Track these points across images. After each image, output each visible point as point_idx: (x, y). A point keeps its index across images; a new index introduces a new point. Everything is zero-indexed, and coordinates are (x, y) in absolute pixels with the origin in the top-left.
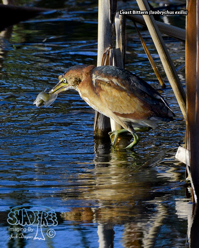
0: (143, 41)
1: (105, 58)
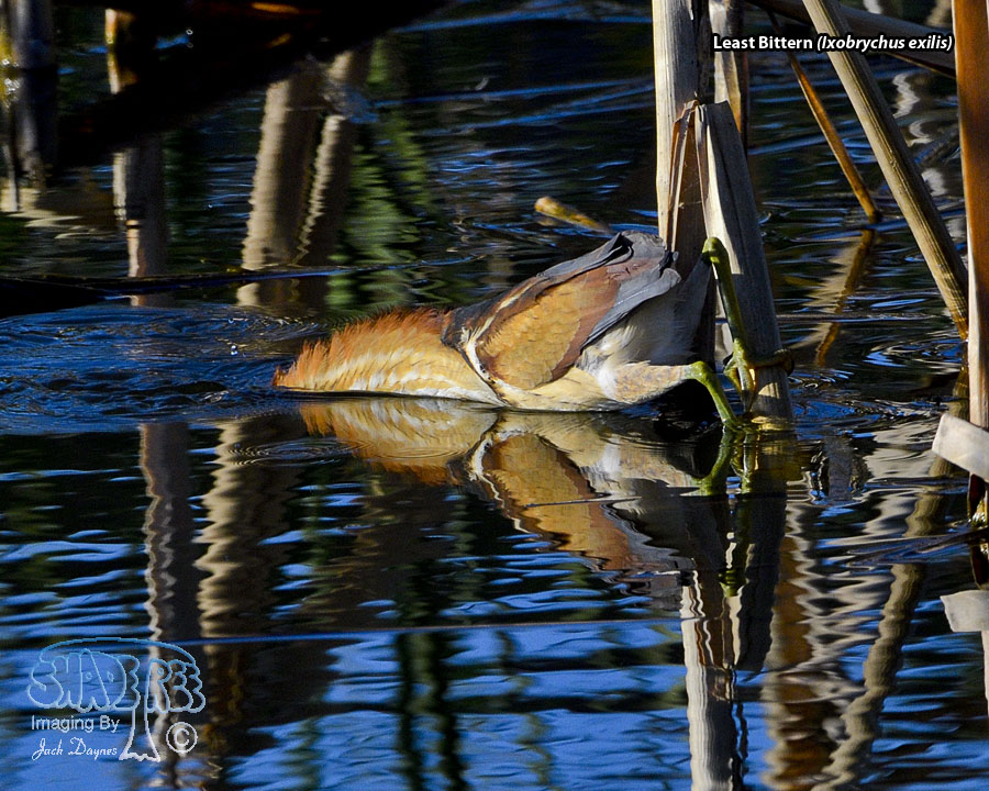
0: (800, 73)
1: (681, 137)
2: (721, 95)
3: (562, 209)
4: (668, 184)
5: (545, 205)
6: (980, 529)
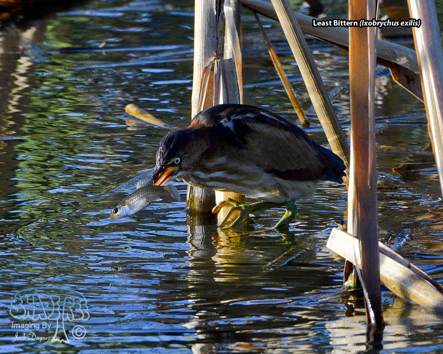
1: (207, 76)
2: (227, 55)
3: (139, 111)
4: (198, 100)
5: (131, 109)
6: (349, 290)
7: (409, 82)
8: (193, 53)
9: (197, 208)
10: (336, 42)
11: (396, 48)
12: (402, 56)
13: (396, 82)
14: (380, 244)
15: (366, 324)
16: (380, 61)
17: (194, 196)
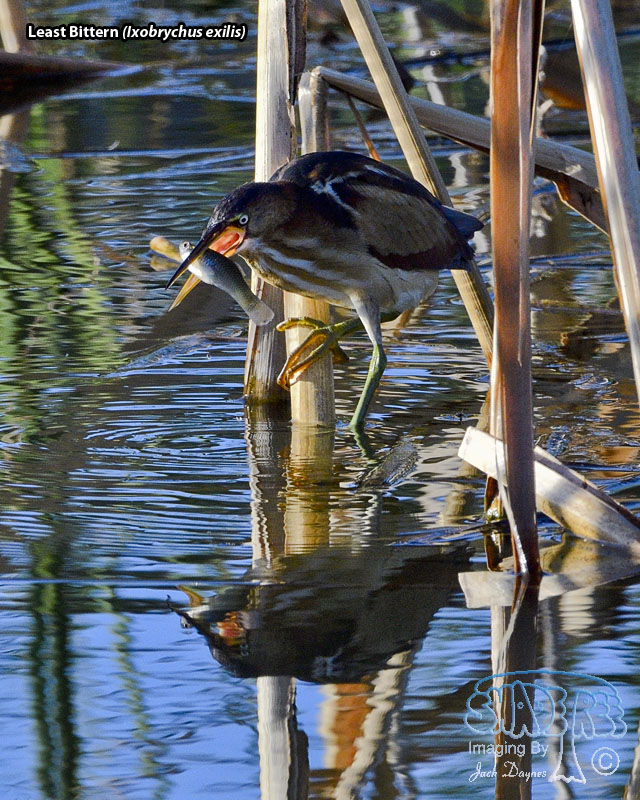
5: (158, 243)
6: (493, 522)
7: (584, 203)
8: (253, 158)
9: (260, 395)
10: (473, 142)
11: (565, 151)
12: (575, 163)
13: (565, 202)
14: (538, 450)
15: (513, 573)
16: (539, 170)
17: (255, 378)
